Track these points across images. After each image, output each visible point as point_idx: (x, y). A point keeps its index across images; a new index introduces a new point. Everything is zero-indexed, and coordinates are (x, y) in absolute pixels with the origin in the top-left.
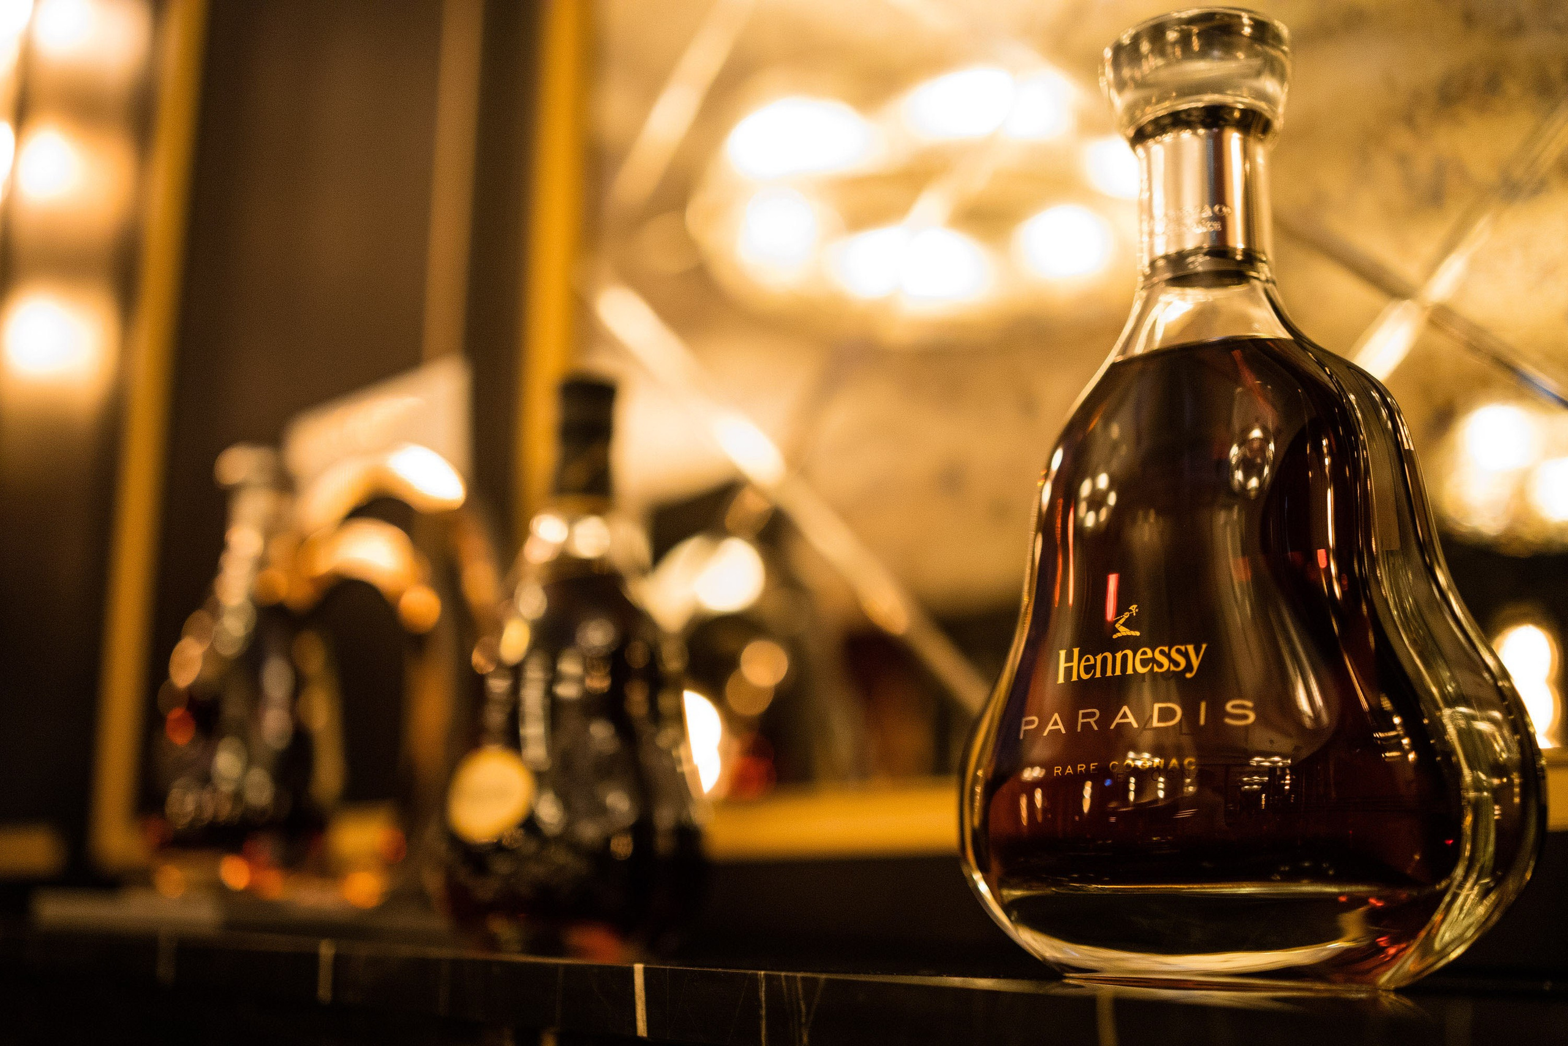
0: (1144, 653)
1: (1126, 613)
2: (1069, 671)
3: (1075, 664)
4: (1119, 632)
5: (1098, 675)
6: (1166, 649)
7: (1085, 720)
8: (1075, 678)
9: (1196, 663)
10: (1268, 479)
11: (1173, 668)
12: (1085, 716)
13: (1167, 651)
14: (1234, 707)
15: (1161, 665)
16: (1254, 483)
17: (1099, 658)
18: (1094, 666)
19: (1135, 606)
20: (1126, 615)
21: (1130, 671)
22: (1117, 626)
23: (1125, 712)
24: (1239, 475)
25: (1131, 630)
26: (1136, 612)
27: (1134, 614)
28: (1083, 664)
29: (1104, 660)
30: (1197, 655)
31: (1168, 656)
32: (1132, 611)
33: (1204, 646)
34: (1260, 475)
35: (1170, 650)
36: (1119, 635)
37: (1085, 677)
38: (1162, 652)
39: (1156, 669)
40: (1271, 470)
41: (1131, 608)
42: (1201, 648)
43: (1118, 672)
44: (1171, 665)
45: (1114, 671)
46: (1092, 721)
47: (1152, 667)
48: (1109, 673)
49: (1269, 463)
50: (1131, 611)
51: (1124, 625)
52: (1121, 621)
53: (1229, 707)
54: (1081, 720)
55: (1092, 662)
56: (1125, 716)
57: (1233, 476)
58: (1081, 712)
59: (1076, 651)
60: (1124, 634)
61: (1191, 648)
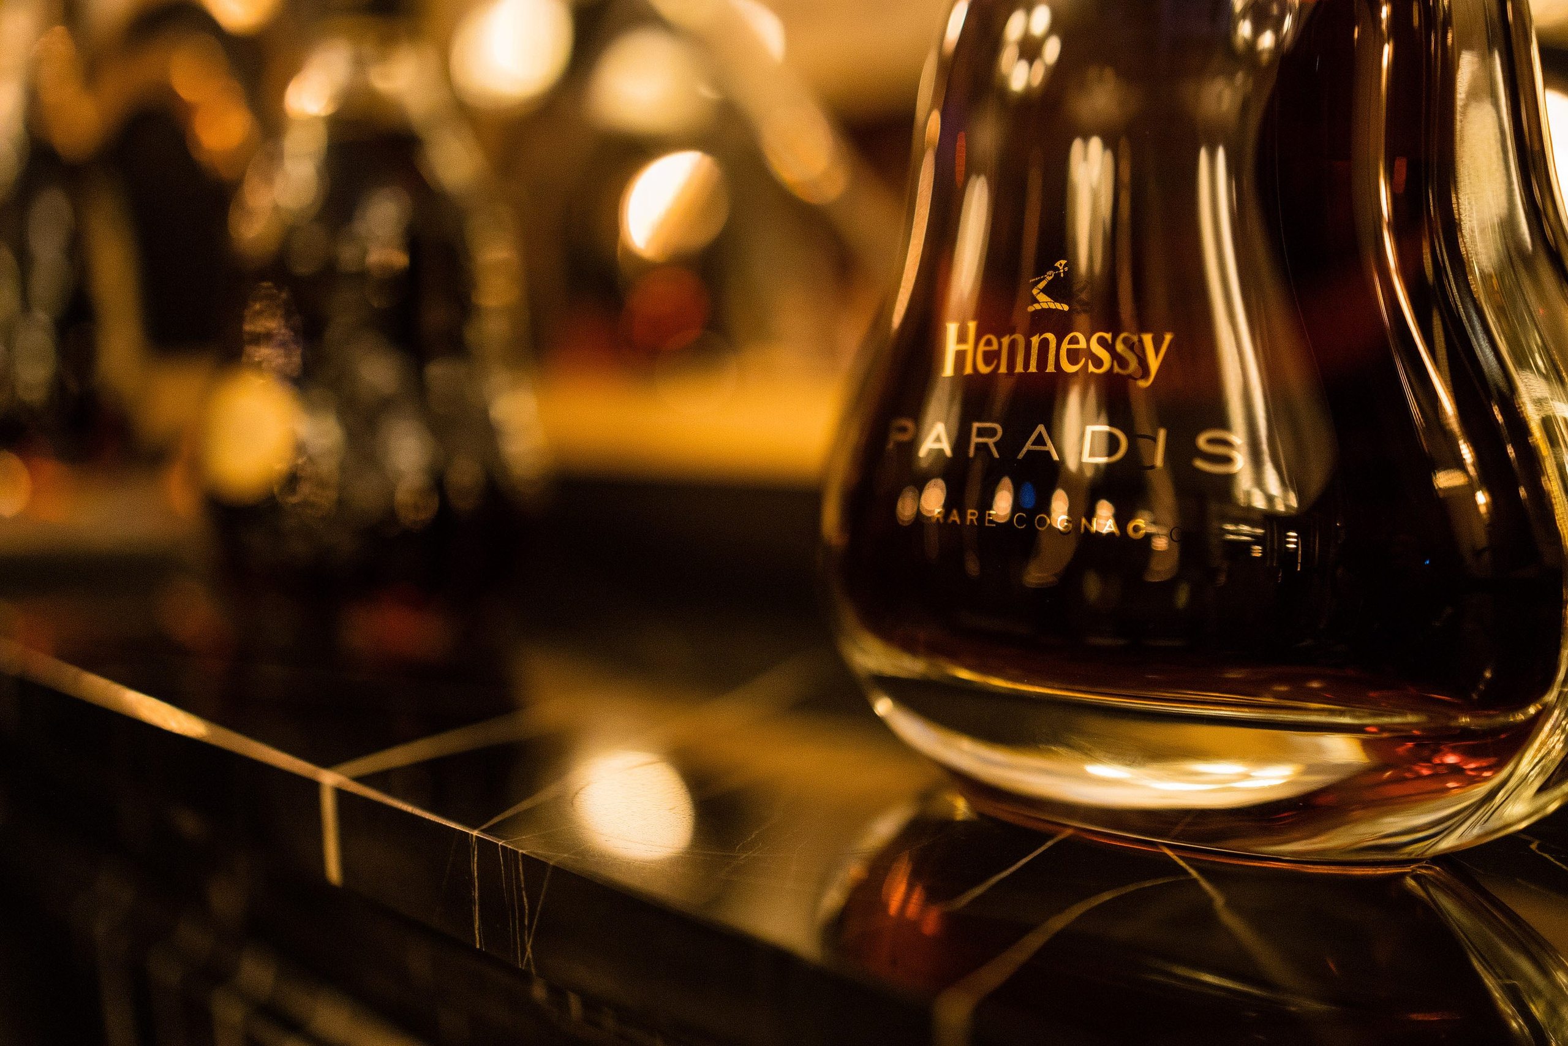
0: (1074, 341)
1: (1050, 273)
2: (960, 356)
3: (969, 347)
4: (1038, 302)
5: (1003, 369)
6: (1108, 336)
7: (981, 440)
8: (968, 370)
9: (1154, 364)
10: (1289, 39)
11: (1117, 369)
12: (981, 433)
13: (1110, 341)
14: (1211, 441)
15: (1098, 363)
16: (1267, 40)
17: (1006, 341)
18: (997, 354)
19: (1063, 262)
20: (1049, 276)
21: (1051, 368)
22: (1035, 291)
23: (1040, 434)
24: (1245, 29)
25: (1056, 300)
26: (1064, 272)
27: (1062, 275)
28: (982, 348)
29: (1013, 345)
30: (1157, 352)
31: (1110, 347)
32: (1059, 270)
33: (1168, 337)
34: (1277, 29)
35: (1114, 339)
36: (1037, 307)
37: (984, 369)
38: (1102, 342)
39: (1091, 368)
40: (1296, 21)
41: (1057, 264)
42: (1163, 339)
43: (1033, 369)
44: (1115, 364)
45: (1026, 365)
46: (990, 441)
47: (1086, 365)
48: (1019, 369)
49: (1293, 11)
50: (1057, 269)
51: (1044, 291)
52: (1042, 285)
53: (1202, 441)
54: (975, 440)
55: (995, 347)
56: (1040, 441)
57: (1235, 28)
58: (976, 425)
59: (972, 326)
60: (1045, 306)
61: (1148, 339)
